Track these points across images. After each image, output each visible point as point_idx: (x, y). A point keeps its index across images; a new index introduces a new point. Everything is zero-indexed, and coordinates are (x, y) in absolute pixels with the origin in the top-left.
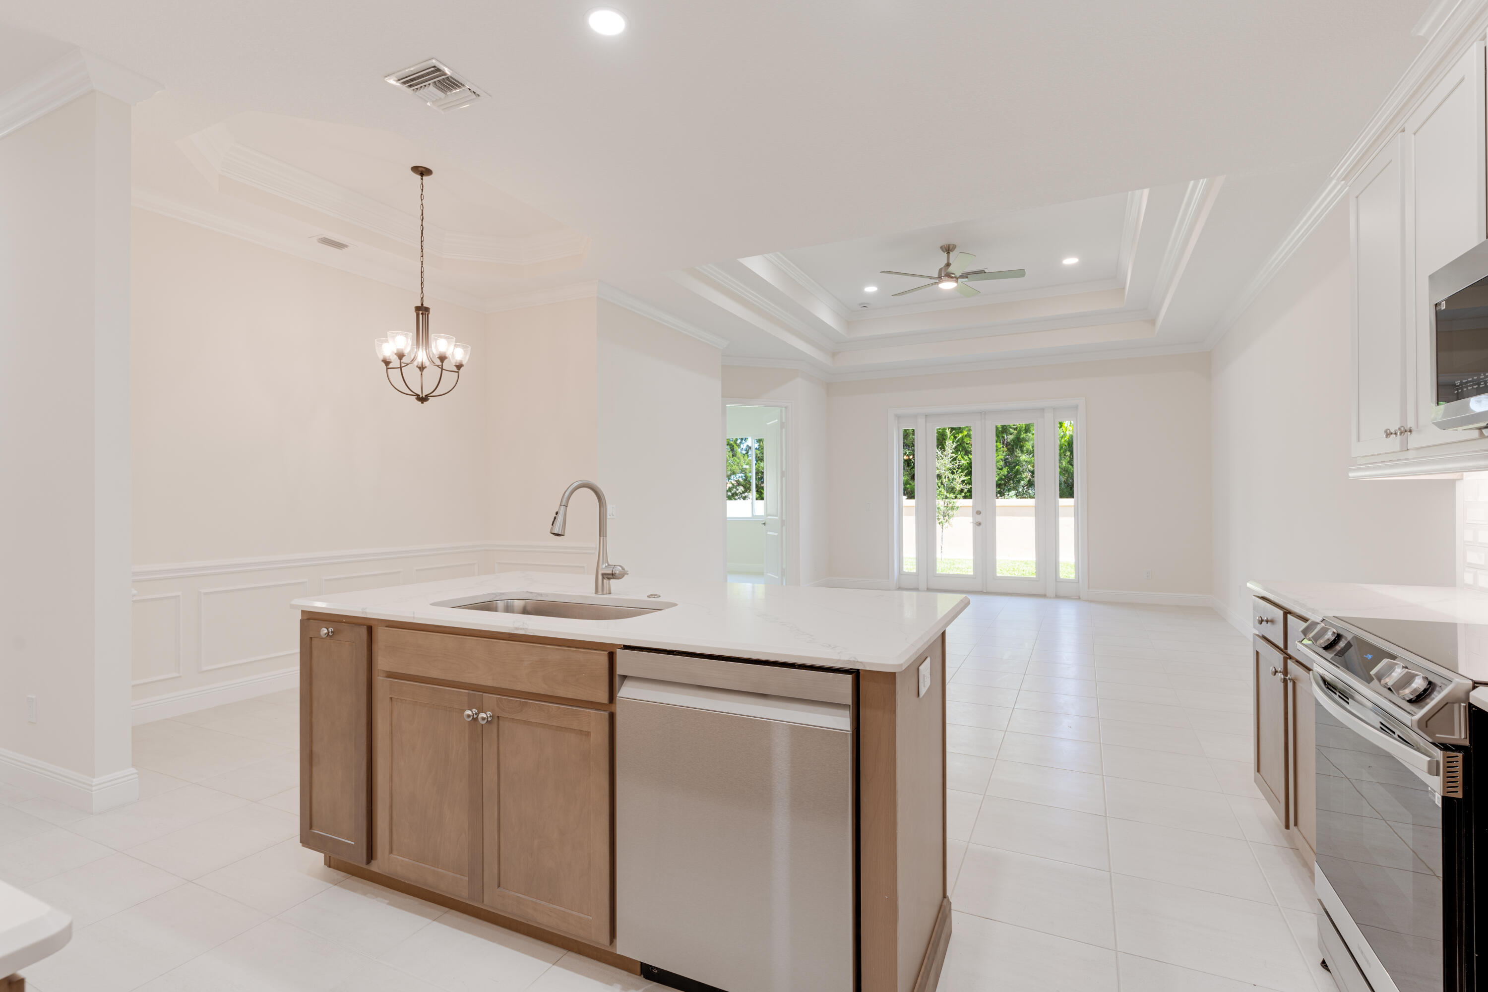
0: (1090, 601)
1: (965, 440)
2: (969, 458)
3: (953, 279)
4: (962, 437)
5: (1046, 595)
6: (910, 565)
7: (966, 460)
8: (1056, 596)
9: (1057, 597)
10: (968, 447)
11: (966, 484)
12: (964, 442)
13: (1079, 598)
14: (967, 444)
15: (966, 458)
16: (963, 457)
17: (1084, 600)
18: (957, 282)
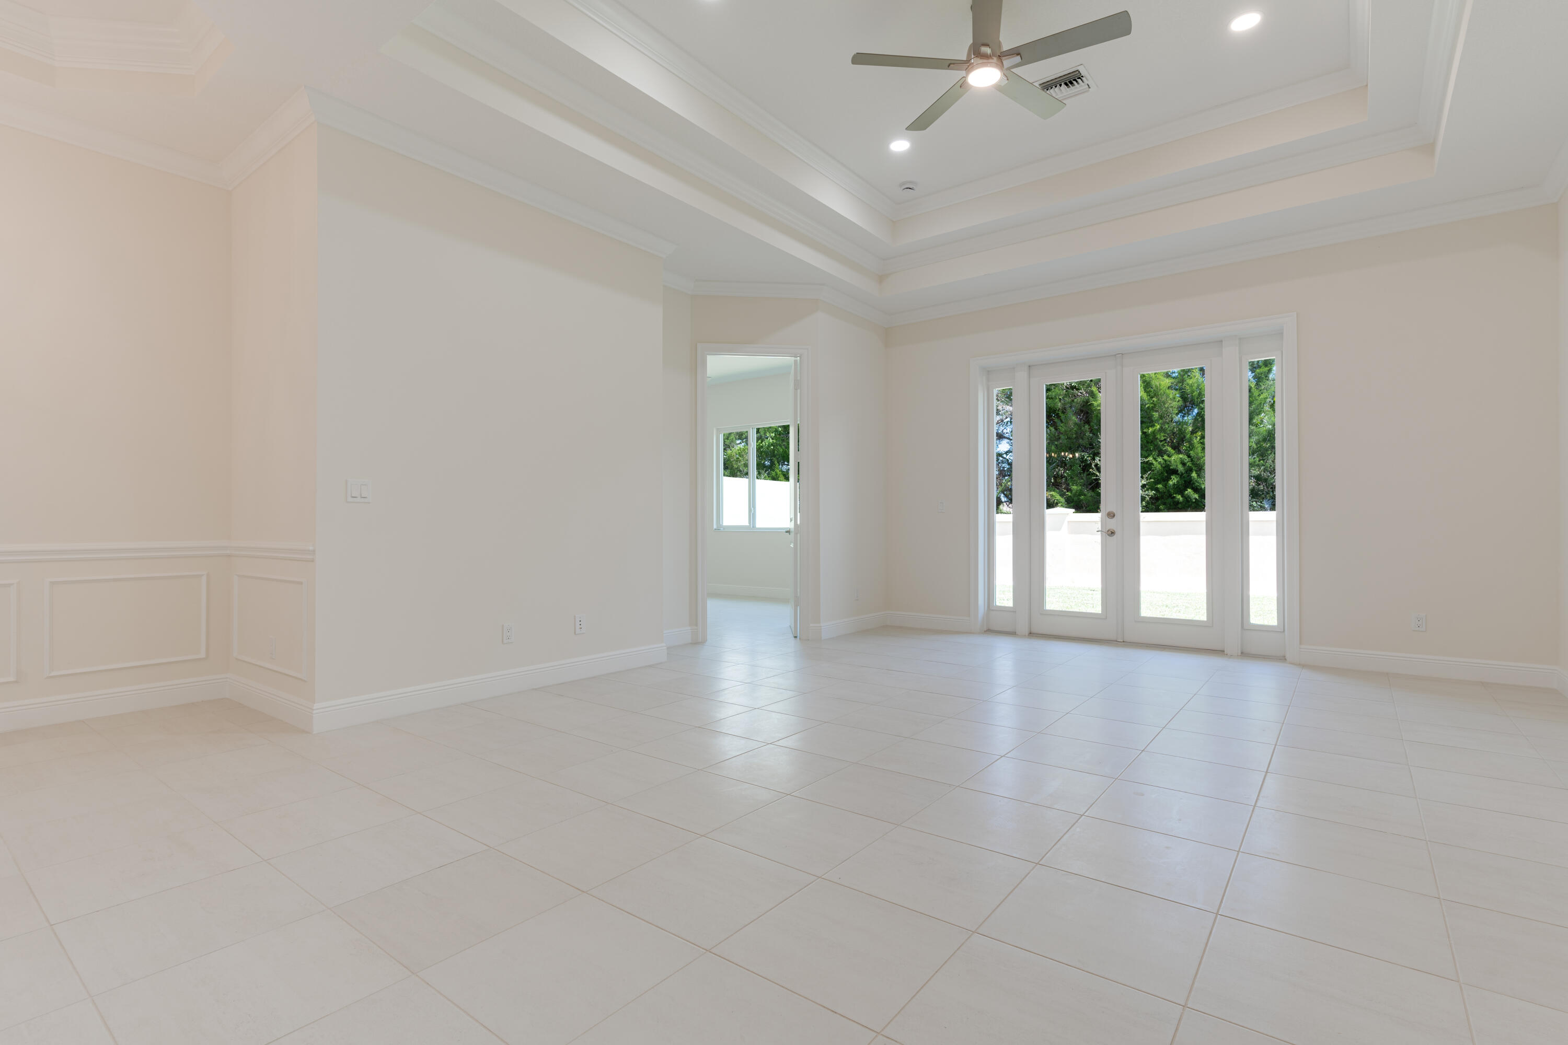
0: (1303, 666)
1: (1158, 436)
2: (1163, 459)
3: (991, 61)
4: (1154, 432)
5: (1224, 651)
6: (1004, 596)
7: (1160, 463)
8: (1242, 653)
9: (1245, 655)
10: (1163, 445)
11: (1148, 490)
12: (1157, 439)
13: (1283, 659)
14: (1161, 441)
15: (1160, 459)
16: (1155, 459)
17: (1292, 664)
18: (1001, 66)
